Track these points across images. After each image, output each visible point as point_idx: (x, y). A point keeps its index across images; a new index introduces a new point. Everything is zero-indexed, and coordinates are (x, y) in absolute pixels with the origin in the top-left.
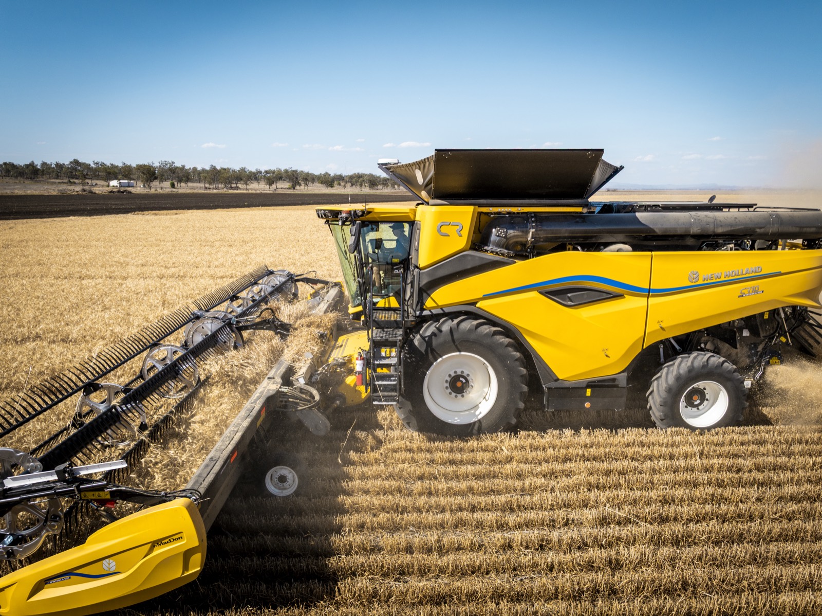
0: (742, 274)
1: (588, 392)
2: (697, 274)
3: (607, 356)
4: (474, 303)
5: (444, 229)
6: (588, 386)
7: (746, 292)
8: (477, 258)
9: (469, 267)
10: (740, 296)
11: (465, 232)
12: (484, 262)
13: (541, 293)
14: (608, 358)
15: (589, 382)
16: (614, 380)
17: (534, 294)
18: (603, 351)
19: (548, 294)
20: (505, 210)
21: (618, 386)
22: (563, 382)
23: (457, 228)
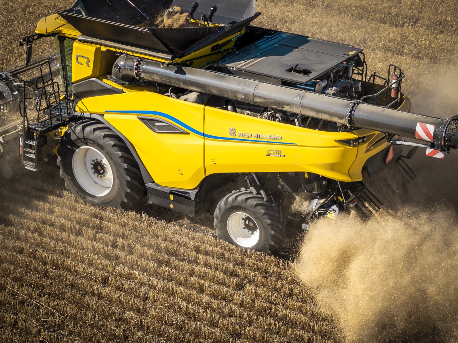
0: (267, 138)
1: (171, 197)
2: (235, 131)
3: (181, 174)
4: (102, 115)
5: (80, 60)
6: (171, 193)
7: (272, 152)
8: (99, 84)
9: (95, 89)
10: (267, 155)
11: (91, 64)
12: (103, 88)
13: (138, 118)
14: (182, 175)
15: (171, 190)
16: (187, 193)
17: (135, 117)
18: (179, 170)
19: (142, 119)
20: (124, 52)
21: (190, 199)
22: (158, 185)
23: (86, 60)
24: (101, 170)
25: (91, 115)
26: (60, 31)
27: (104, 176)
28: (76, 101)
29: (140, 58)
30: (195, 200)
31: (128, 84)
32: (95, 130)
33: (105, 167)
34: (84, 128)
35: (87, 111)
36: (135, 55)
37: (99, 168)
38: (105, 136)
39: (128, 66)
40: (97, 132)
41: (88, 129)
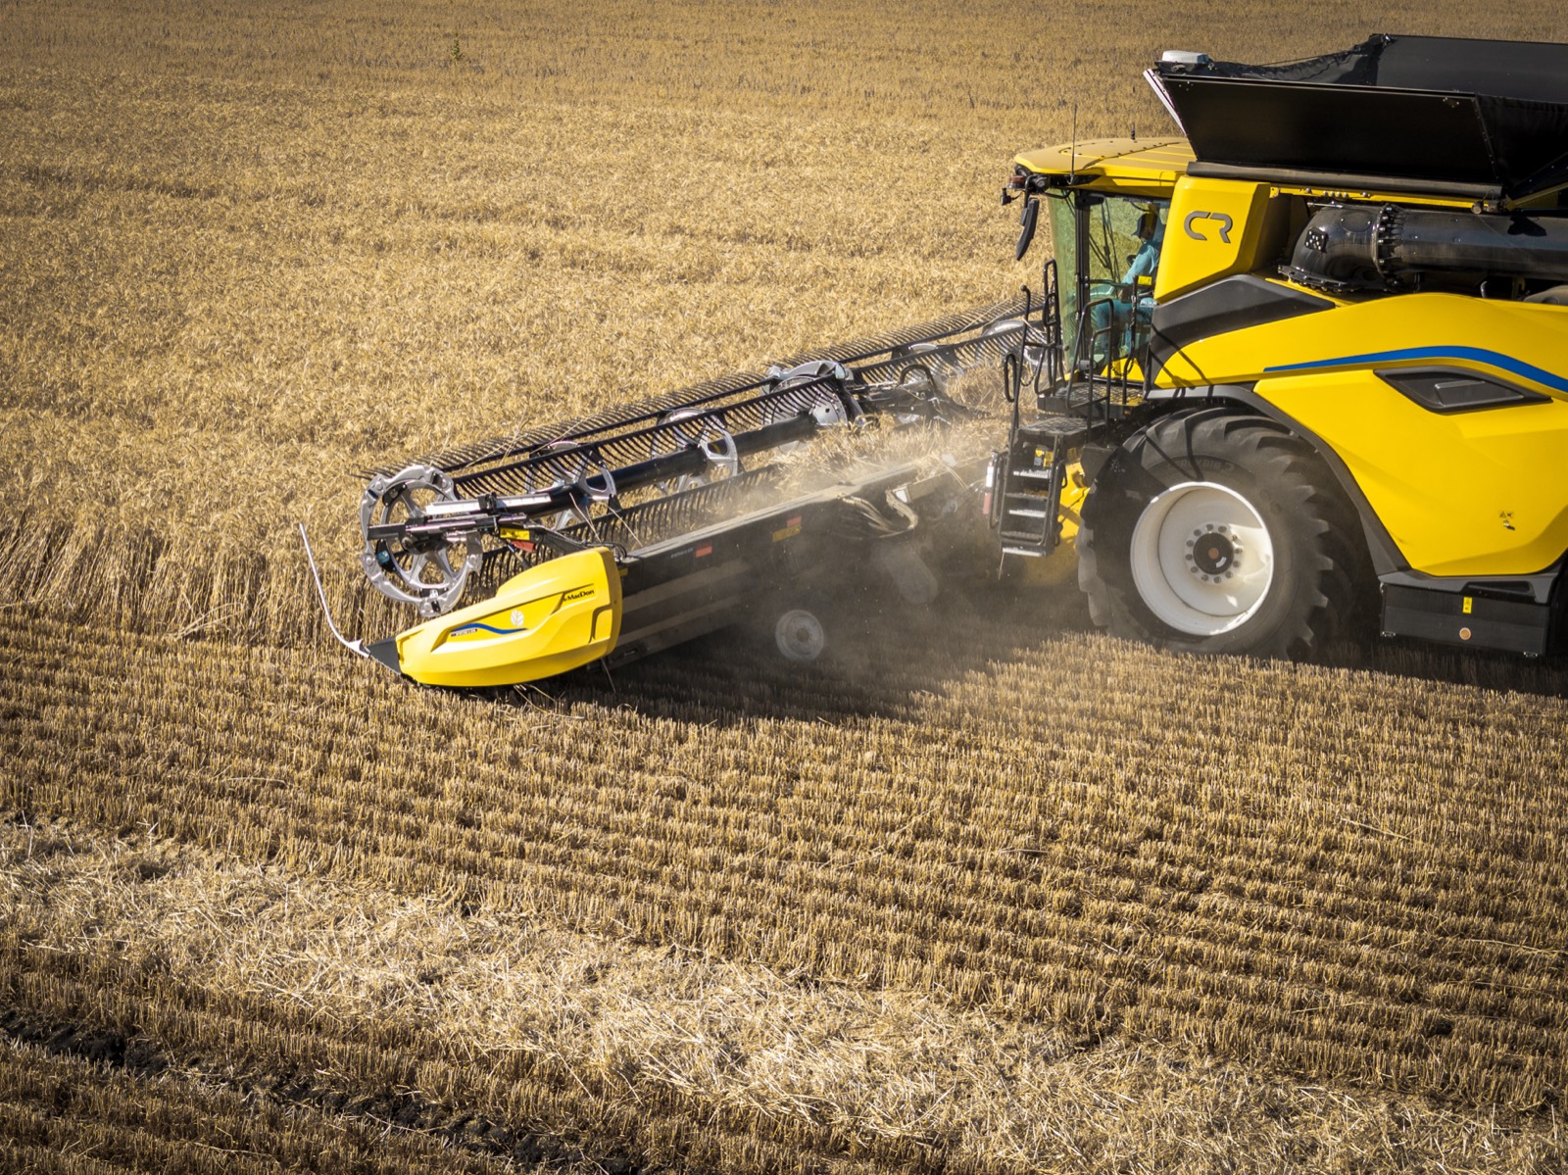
1: (1467, 605)
3: (1509, 527)
4: (1249, 383)
5: (1198, 225)
6: (1468, 591)
8: (1257, 290)
9: (1239, 307)
11: (1237, 234)
12: (1268, 300)
13: (1377, 375)
14: (1513, 533)
15: (1470, 584)
16: (1525, 585)
17: (1366, 376)
18: (1502, 515)
19: (1392, 379)
20: (1337, 194)
21: (1531, 600)
22: (1418, 574)
23: (1222, 224)
24: (1219, 559)
25: (1211, 390)
26: (1102, 169)
27: (1229, 576)
28: (1159, 356)
29: (1390, 204)
30: (1548, 604)
31: (1342, 287)
32: (1231, 427)
33: (1236, 546)
34: (1190, 427)
35: (1199, 377)
36: (1375, 198)
37: (1213, 553)
38: (1264, 443)
39: (1353, 230)
40: (1237, 434)
41: (1205, 429)
